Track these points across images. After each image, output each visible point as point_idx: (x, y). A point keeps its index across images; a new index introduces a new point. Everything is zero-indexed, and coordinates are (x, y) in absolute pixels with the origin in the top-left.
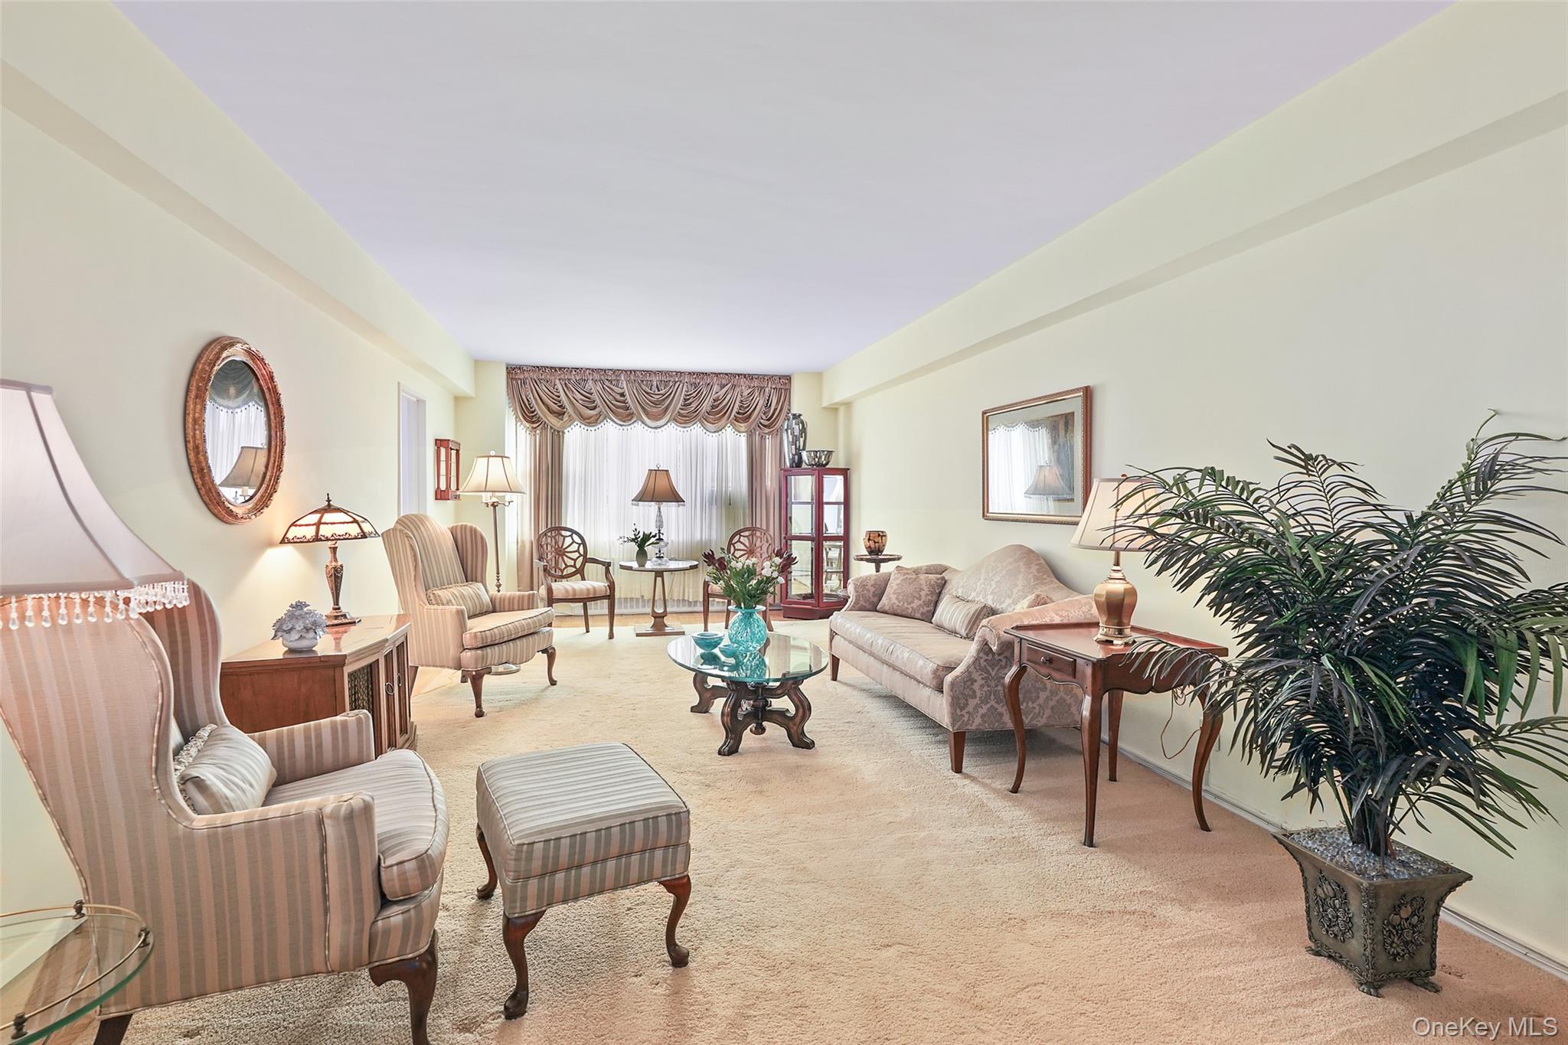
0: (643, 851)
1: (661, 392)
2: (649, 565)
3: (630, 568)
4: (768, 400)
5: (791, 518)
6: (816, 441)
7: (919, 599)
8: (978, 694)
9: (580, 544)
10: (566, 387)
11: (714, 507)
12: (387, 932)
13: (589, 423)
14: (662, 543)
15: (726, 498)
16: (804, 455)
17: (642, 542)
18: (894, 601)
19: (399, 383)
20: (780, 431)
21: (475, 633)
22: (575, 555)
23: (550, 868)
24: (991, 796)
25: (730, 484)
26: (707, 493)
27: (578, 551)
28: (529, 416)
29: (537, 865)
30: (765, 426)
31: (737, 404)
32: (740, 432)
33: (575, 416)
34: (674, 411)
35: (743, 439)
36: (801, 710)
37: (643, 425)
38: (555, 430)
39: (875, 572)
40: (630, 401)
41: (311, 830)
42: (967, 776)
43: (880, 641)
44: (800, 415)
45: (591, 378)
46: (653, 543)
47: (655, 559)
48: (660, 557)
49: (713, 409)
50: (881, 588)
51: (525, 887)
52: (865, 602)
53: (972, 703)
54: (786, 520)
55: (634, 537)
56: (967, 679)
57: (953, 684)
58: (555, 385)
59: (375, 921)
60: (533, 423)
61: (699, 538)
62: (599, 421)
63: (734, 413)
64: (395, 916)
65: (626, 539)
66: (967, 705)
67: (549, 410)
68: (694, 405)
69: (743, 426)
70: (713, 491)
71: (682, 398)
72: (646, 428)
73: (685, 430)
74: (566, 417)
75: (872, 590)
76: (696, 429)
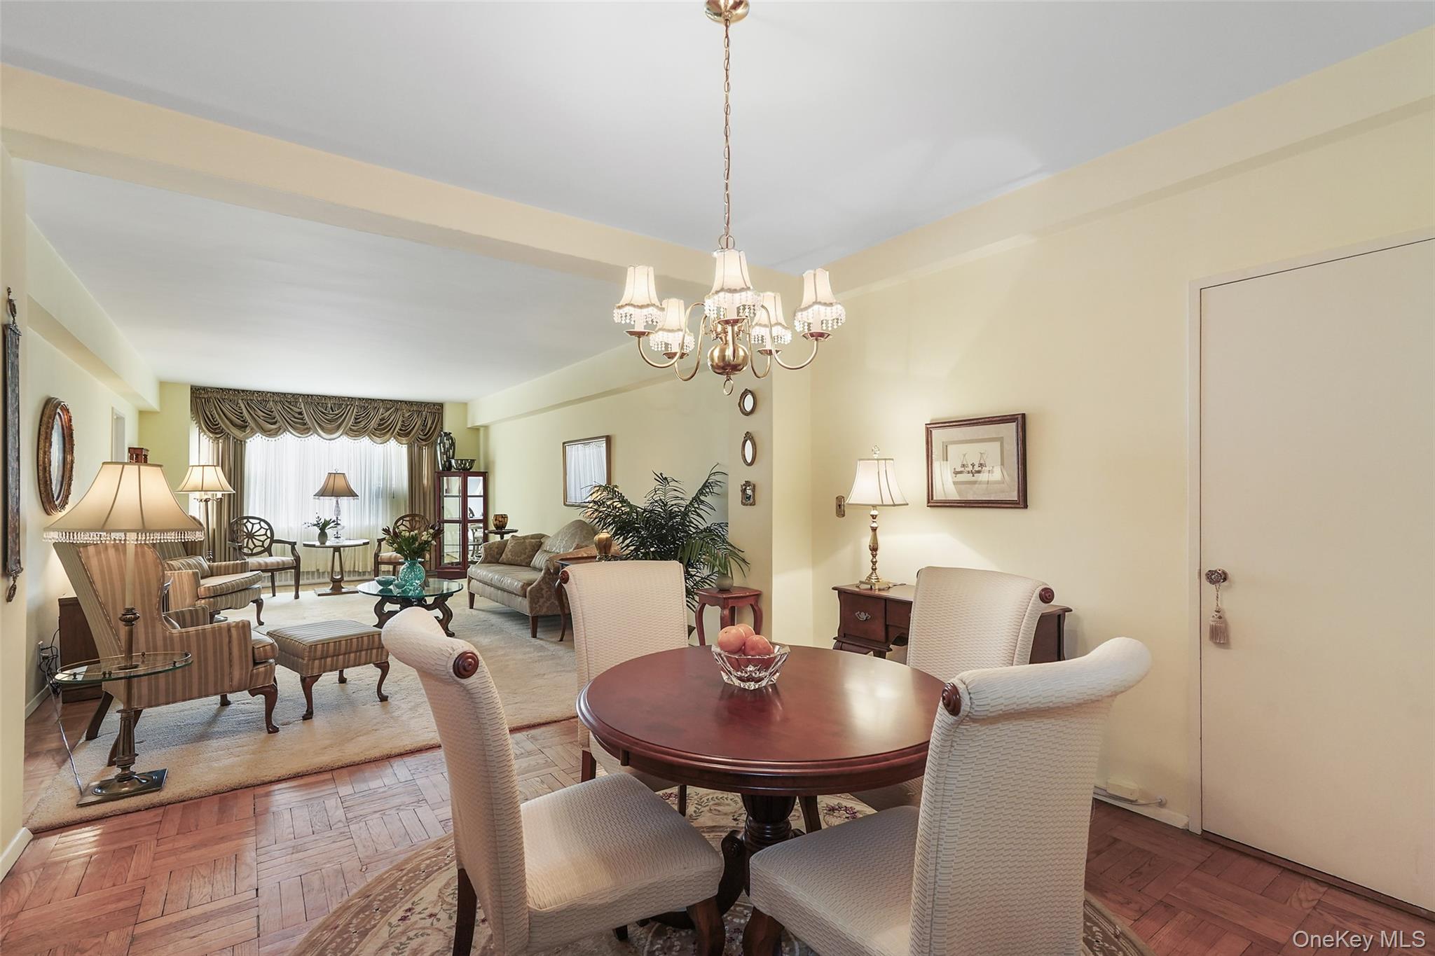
0: (367, 650)
1: (335, 413)
2: (328, 544)
3: (314, 546)
4: (425, 421)
5: (443, 507)
6: (462, 452)
7: (525, 554)
8: (545, 596)
9: (267, 530)
10: (249, 407)
11: (380, 500)
12: (258, 674)
13: (270, 435)
14: (339, 527)
15: (390, 494)
16: (453, 461)
17: (323, 527)
18: (509, 556)
19: (113, 408)
20: (434, 444)
21: (209, 587)
22: (262, 538)
23: (325, 655)
24: (551, 645)
25: (394, 482)
26: (374, 489)
27: (266, 534)
28: (213, 428)
29: (319, 653)
30: (422, 440)
31: (400, 422)
32: (402, 444)
33: (255, 428)
34: (346, 427)
35: (404, 449)
36: (446, 616)
37: (319, 438)
38: (237, 440)
39: (500, 539)
40: (307, 419)
41: (225, 634)
42: (538, 639)
43: (496, 577)
44: (450, 433)
45: (272, 399)
46: (332, 527)
47: (333, 539)
48: (337, 537)
49: (379, 426)
50: (502, 547)
51: (313, 663)
52: (492, 558)
53: (541, 601)
54: (440, 508)
55: (316, 523)
56: (539, 588)
57: (531, 591)
58: (238, 403)
59: (252, 670)
60: (216, 433)
61: (368, 523)
62: (279, 433)
63: (397, 429)
64: (261, 668)
65: (310, 525)
66: (538, 601)
67: (232, 424)
68: (363, 423)
69: (404, 440)
70: (379, 488)
71: (353, 417)
72: (322, 439)
73: (356, 441)
74: (248, 430)
75: (496, 550)
76: (365, 442)
